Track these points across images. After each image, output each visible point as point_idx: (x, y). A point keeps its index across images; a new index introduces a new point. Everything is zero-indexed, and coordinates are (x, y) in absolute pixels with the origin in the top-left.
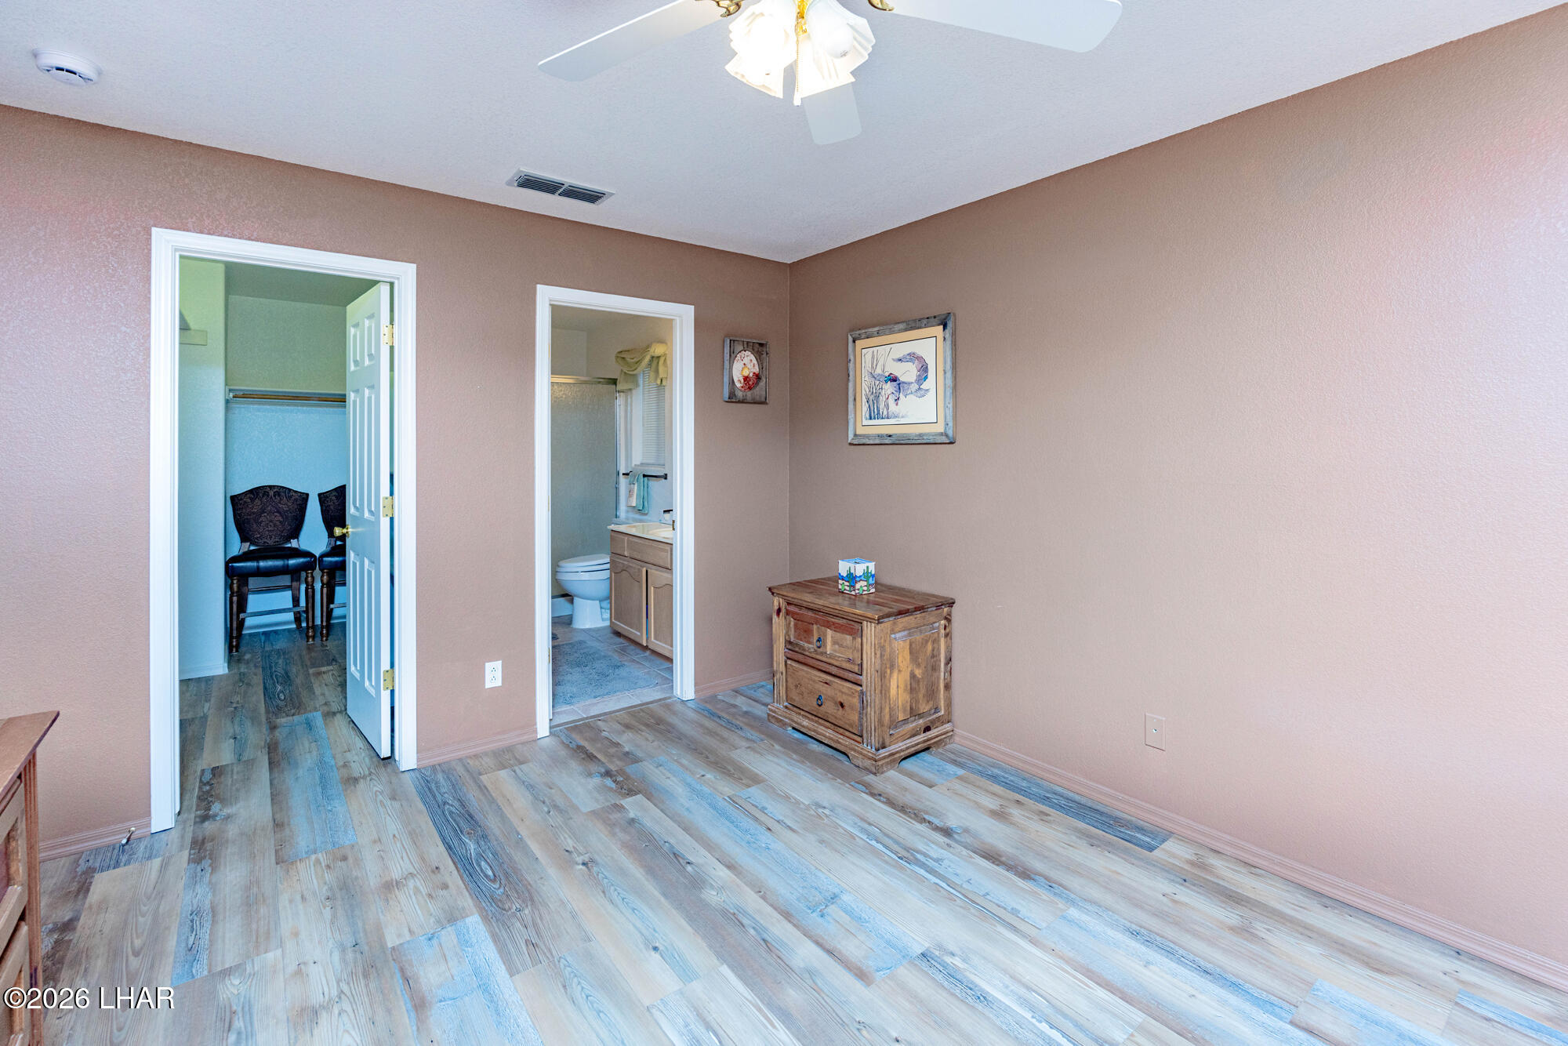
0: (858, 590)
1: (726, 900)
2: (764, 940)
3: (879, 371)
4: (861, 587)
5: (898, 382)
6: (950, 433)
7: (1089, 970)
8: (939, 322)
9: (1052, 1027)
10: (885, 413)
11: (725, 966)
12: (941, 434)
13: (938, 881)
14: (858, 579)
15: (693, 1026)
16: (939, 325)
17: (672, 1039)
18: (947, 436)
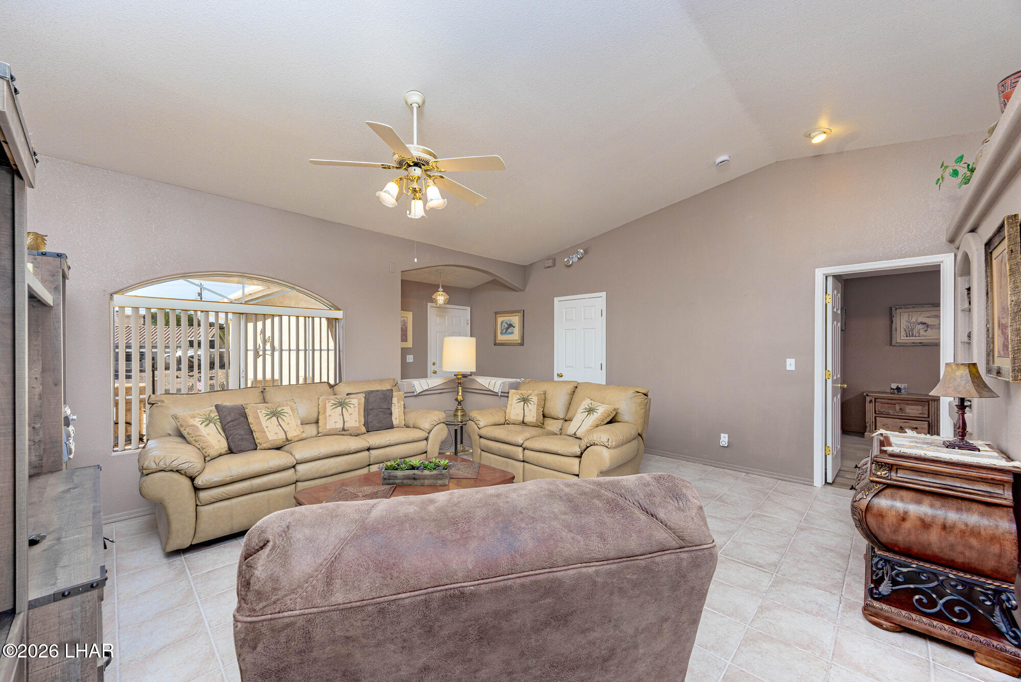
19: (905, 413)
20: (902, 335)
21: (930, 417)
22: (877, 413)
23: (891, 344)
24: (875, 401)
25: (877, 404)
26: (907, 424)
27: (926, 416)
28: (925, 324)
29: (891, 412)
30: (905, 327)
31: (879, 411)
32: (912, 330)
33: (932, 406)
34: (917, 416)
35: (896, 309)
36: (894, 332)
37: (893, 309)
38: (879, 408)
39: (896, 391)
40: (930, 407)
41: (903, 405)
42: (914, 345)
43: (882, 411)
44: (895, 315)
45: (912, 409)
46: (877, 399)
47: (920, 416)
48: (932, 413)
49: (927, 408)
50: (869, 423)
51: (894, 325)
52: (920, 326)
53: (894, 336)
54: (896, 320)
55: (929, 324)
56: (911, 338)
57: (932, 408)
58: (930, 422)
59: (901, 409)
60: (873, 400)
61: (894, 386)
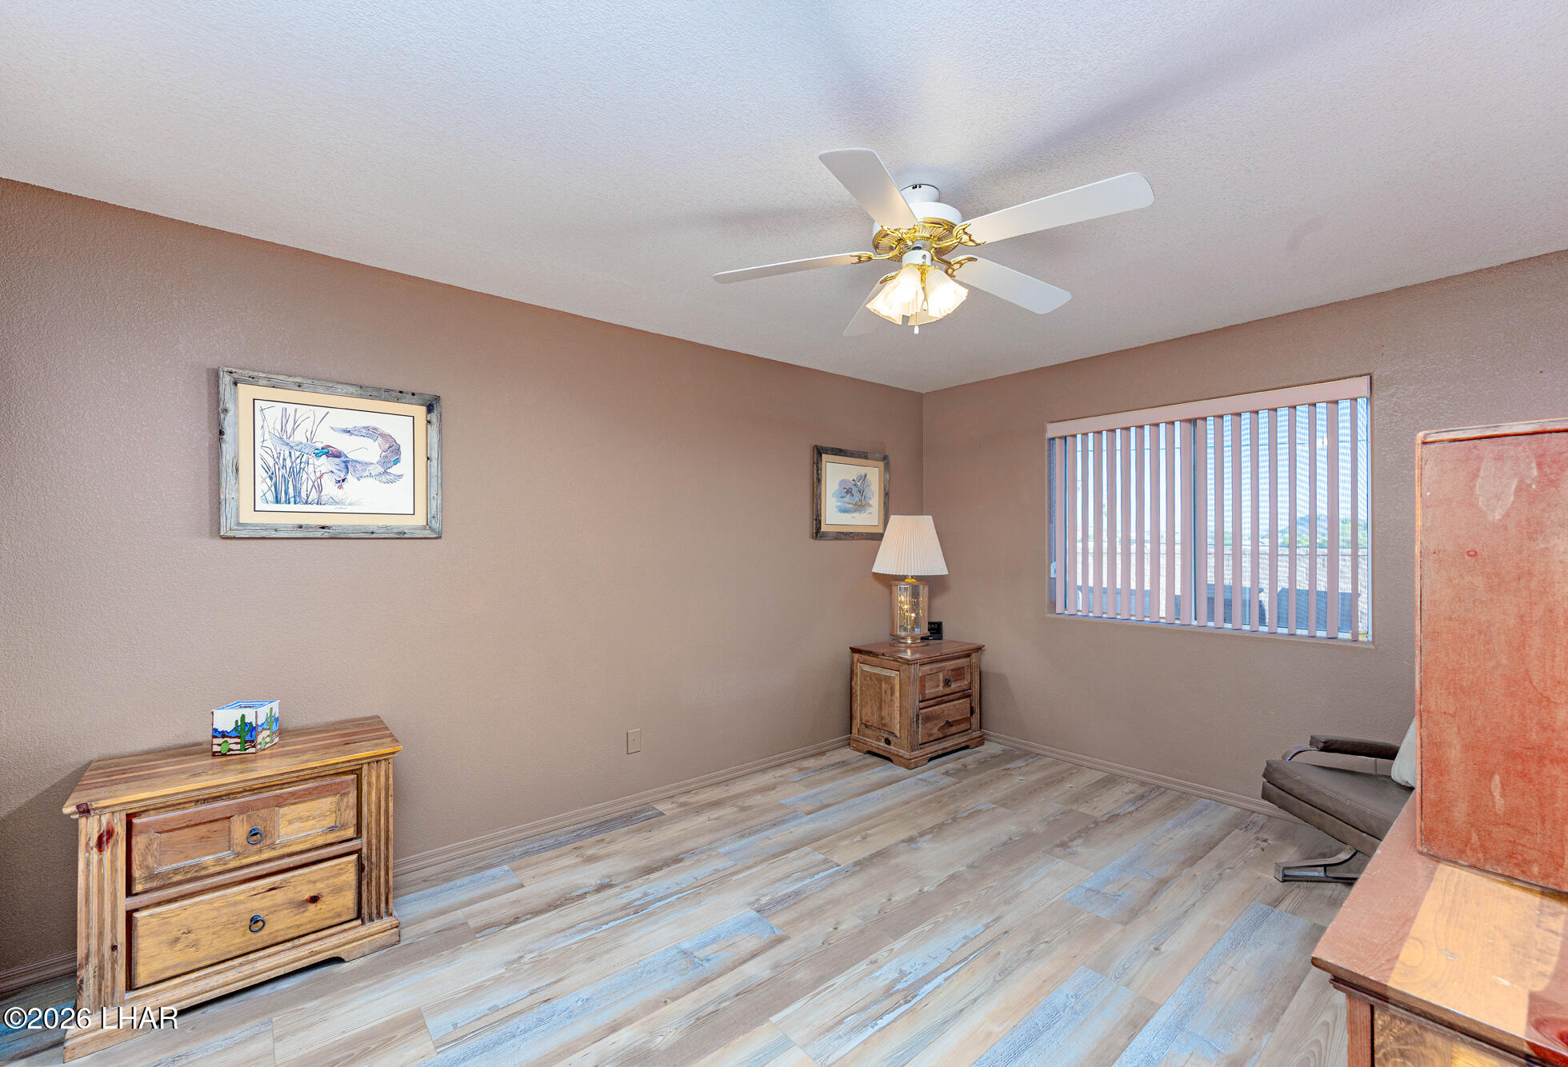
0: (260, 744)
1: (675, 1027)
2: (737, 995)
3: (299, 437)
4: (264, 738)
5: (343, 459)
6: (435, 525)
7: (773, 855)
8: (422, 402)
9: (818, 874)
10: (314, 495)
11: (771, 1019)
12: (424, 528)
13: (675, 897)
14: (260, 729)
15: (841, 1033)
16: (422, 405)
17: (855, 1045)
18: (431, 529)
19: (272, 846)
20: (259, 494)
21: (364, 832)
22: (138, 888)
23: (215, 531)
24: (129, 826)
25: (139, 842)
26: (279, 896)
27: (350, 832)
28: (337, 455)
29: (208, 859)
30: (271, 462)
31: (151, 877)
32: (295, 474)
33: (369, 784)
34: (320, 841)
35: (235, 384)
36: (227, 476)
37: (226, 379)
38: (150, 861)
39: (233, 744)
40: (365, 788)
41: (264, 812)
42: (304, 535)
43: (164, 869)
44: (230, 406)
45: (300, 819)
46: (134, 815)
47: (331, 838)
48: (369, 810)
49: (352, 798)
50: (94, 961)
51: (227, 448)
52: (324, 464)
53: (227, 493)
54: (238, 423)
55: (351, 456)
56: (292, 507)
57: (369, 793)
58: (365, 850)
59: (254, 833)
60: (120, 830)
61: (226, 720)
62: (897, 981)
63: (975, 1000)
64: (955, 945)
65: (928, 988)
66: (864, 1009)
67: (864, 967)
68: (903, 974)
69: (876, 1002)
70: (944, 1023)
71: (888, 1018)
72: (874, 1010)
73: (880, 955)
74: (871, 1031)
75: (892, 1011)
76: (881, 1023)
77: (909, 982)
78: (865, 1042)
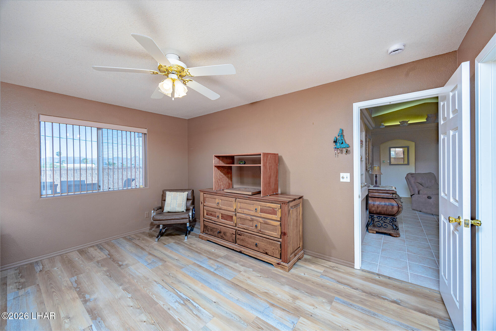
15: (201, 314)
17: (205, 311)
62: (180, 303)
63: (190, 288)
64: (165, 290)
65: (184, 296)
66: (191, 310)
67: (171, 311)
68: (177, 301)
69: (188, 308)
70: (198, 293)
71: (195, 304)
72: (191, 307)
73: (165, 308)
74: (200, 308)
75: (193, 303)
76: (197, 305)
77: (180, 300)
78: (204, 309)
